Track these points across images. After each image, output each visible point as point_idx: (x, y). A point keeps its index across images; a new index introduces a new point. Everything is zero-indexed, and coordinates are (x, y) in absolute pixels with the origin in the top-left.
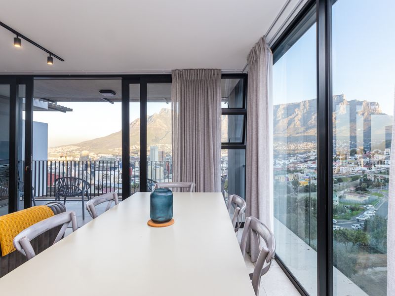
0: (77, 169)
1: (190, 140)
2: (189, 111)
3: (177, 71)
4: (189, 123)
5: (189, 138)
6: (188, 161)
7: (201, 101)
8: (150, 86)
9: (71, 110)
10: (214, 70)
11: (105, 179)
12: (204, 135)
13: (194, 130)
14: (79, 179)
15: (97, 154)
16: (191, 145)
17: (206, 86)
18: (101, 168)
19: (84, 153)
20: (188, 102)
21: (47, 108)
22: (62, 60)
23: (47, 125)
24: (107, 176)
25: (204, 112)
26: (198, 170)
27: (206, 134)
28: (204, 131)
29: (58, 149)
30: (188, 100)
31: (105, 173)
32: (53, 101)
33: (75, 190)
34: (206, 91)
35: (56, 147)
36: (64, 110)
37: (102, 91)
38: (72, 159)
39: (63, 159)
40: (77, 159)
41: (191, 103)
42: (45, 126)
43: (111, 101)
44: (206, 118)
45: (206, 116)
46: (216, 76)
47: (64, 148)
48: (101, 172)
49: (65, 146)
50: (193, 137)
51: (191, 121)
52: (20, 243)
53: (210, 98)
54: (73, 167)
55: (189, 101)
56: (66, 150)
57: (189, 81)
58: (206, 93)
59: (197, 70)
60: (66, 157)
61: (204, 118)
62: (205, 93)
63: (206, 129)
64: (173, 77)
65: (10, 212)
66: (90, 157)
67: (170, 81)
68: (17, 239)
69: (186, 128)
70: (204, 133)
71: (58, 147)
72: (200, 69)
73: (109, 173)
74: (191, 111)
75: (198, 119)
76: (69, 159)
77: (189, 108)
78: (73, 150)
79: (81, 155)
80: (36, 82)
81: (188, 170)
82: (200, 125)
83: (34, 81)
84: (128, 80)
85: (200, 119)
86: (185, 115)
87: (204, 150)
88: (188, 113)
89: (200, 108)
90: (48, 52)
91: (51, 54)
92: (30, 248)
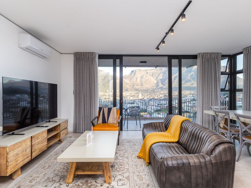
8: (183, 60)
72: (205, 53)
80: (124, 58)
83: (123, 57)
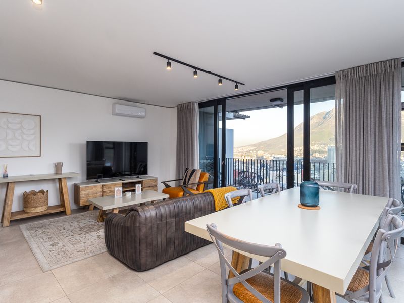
0: (253, 167)
1: (356, 141)
2: (356, 110)
3: (341, 72)
4: (356, 124)
5: (356, 139)
6: (354, 163)
7: (371, 99)
9: (249, 117)
10: (390, 60)
11: (278, 180)
12: (375, 135)
13: (362, 131)
14: (255, 173)
15: (271, 154)
16: (358, 146)
17: (378, 80)
18: (275, 168)
19: (260, 153)
20: (354, 101)
21: (233, 118)
22: (244, 85)
23: (233, 130)
24: (279, 177)
25: (376, 110)
26: (367, 173)
27: (377, 134)
28: (375, 131)
29: (239, 149)
30: (354, 99)
31: (278, 173)
32: (237, 112)
33: (252, 182)
34: (378, 86)
35: (238, 148)
36: (244, 117)
37: (272, 100)
38: (249, 158)
39: (243, 157)
40: (254, 158)
41: (358, 103)
42: (232, 131)
43: (280, 106)
44: (377, 116)
45: (377, 114)
46: (393, 66)
47: (244, 148)
48: (275, 172)
49: (245, 147)
50: (359, 138)
51: (358, 121)
52: (227, 198)
53: (383, 93)
54: (250, 166)
55: (356, 100)
56: (245, 151)
57: (356, 80)
58: (378, 89)
59: (366, 65)
60: (245, 156)
61: (375, 117)
62: (376, 89)
63: (377, 128)
64: (336, 78)
65: (214, 188)
66: (264, 157)
67: (335, 83)
68: (226, 195)
69: (351, 129)
70: (375, 133)
71: (240, 147)
73: (281, 173)
74: (358, 111)
75: (367, 118)
76: (248, 158)
77: (356, 107)
78: (250, 150)
79: (257, 155)
81: (353, 173)
82: (369, 125)
84: (292, 89)
85: (369, 118)
86: (351, 115)
87: (375, 151)
88: (354, 113)
89: (369, 106)
90: (235, 82)
91: (237, 82)
92: (231, 203)
